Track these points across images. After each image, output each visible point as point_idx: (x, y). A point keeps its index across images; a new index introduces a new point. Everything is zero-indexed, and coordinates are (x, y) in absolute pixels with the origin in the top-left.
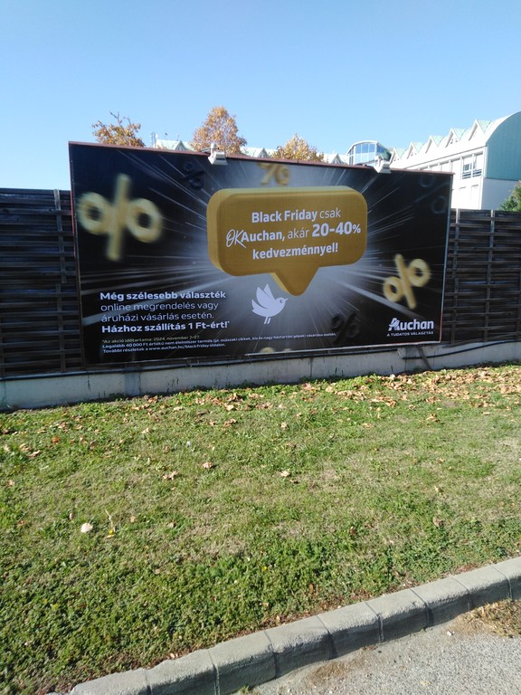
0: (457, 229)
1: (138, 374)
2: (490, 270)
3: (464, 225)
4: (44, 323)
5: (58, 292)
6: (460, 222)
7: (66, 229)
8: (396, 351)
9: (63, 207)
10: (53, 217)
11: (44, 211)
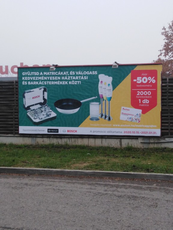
0: (168, 86)
1: (34, 138)
5: (14, 110)
6: (169, 83)
7: (16, 92)
8: (138, 139)
9: (16, 85)
10: (13, 88)
11: (11, 87)
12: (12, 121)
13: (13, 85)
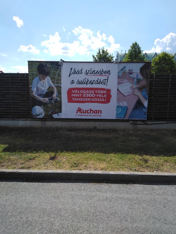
0: (154, 81)
1: (45, 121)
2: (169, 95)
3: (156, 80)
4: (21, 106)
5: (25, 99)
6: (155, 78)
7: (27, 83)
8: (129, 122)
9: (27, 77)
10: (25, 80)
11: (22, 78)
12: (25, 108)
13: (25, 77)
